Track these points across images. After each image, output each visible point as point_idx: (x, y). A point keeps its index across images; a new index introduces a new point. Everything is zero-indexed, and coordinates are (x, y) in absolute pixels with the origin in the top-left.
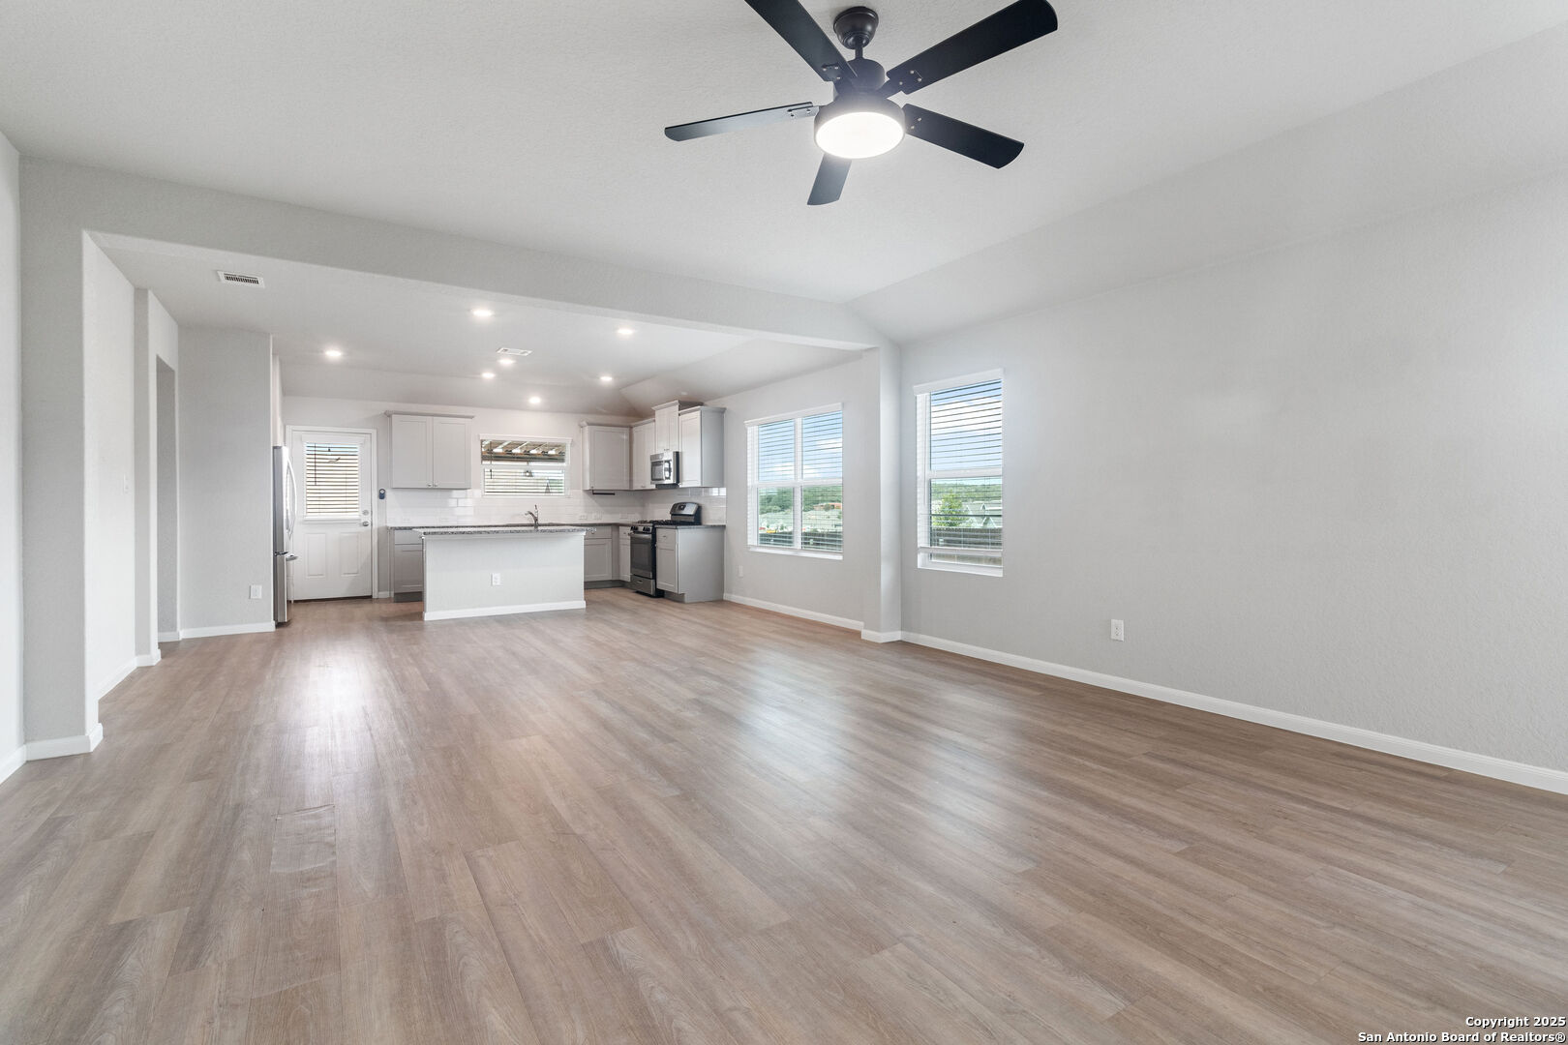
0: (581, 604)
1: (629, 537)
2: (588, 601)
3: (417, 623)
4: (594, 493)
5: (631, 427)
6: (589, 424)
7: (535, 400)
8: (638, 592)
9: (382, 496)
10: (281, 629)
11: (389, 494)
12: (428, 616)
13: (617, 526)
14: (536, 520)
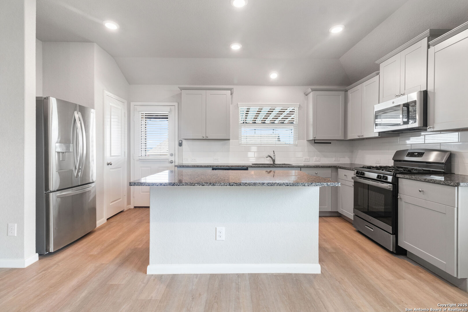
1: (353, 181)
4: (316, 142)
5: (346, 91)
6: (313, 90)
8: (359, 232)
9: (180, 145)
11: (184, 143)
13: (336, 168)
14: (274, 161)
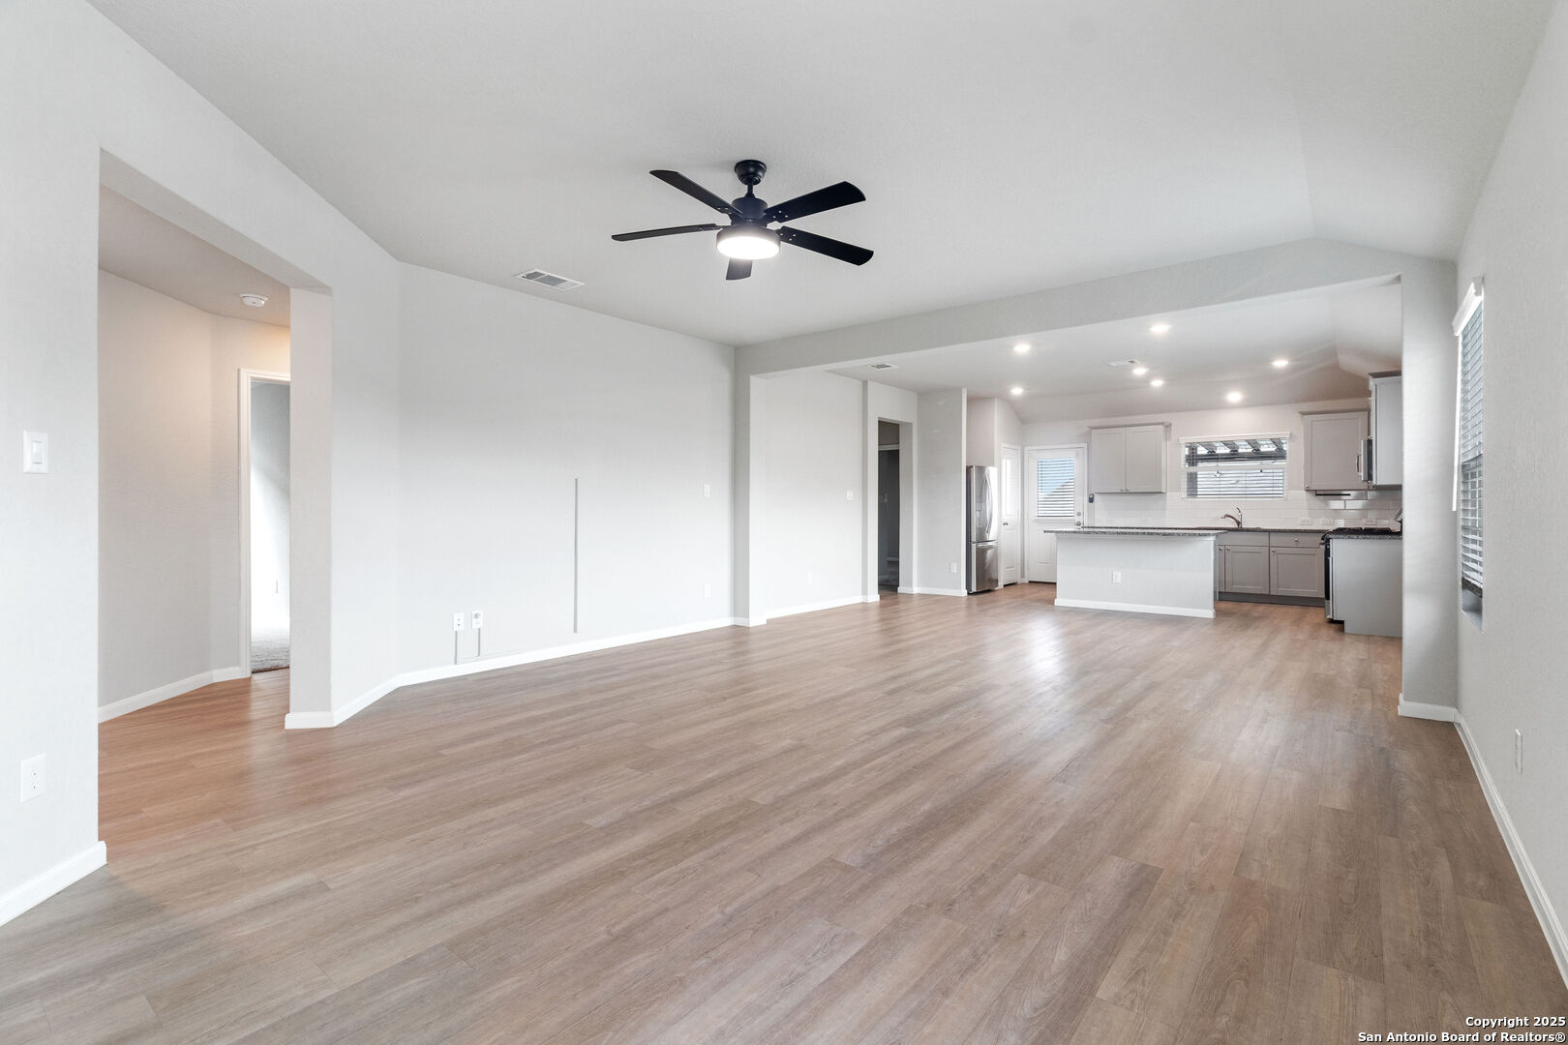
0: (1209, 613)
2: (1218, 612)
3: (1050, 606)
4: (1319, 493)
7: (1234, 396)
9: (1091, 500)
10: (970, 597)
11: (1097, 498)
12: (1058, 602)
14: (1239, 523)
